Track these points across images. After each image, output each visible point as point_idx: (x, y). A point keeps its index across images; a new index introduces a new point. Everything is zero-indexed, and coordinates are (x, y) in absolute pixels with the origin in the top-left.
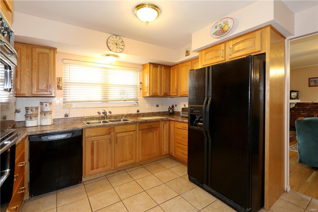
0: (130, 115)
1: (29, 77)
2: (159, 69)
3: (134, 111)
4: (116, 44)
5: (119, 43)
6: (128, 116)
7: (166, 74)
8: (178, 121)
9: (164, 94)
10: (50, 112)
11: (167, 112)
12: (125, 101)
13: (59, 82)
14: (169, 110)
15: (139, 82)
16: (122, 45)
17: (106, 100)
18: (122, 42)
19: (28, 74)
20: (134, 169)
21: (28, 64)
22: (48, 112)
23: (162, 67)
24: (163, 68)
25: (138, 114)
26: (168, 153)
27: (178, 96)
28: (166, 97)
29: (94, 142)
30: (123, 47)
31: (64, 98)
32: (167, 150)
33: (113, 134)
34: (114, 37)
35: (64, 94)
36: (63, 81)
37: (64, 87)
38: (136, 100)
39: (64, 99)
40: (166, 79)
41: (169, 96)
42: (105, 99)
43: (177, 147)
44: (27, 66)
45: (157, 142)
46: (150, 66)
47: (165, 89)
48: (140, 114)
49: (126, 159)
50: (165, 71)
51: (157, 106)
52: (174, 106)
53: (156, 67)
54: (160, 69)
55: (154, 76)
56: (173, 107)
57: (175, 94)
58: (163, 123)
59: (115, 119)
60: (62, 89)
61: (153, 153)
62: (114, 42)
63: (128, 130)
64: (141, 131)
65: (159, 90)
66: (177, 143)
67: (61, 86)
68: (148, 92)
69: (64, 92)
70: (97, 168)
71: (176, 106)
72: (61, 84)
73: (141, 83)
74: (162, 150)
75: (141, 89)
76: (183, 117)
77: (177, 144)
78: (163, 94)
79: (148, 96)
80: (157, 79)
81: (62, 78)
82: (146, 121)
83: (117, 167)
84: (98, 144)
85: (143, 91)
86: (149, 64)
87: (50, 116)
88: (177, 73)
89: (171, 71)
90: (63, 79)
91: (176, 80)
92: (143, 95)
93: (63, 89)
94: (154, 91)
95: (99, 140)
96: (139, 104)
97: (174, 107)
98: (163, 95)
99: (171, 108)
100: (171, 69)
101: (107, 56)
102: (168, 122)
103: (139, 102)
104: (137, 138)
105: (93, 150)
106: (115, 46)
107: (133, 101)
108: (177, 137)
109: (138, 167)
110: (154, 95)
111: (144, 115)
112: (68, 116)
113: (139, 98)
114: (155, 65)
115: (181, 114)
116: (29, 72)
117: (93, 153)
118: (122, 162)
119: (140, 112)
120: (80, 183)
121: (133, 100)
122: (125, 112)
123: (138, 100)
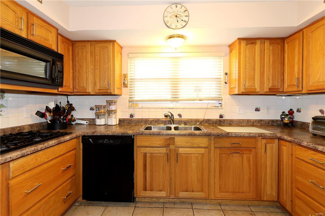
0: (207, 121)
1: (93, 74)
2: (258, 46)
3: (214, 116)
4: (176, 16)
5: (181, 14)
6: (204, 123)
7: (273, 53)
8: (300, 145)
9: (270, 89)
10: (115, 112)
11: (277, 121)
12: (201, 100)
13: (124, 79)
14: (282, 118)
15: (222, 72)
16: (186, 16)
17: (175, 99)
18: (185, 11)
19: (92, 71)
20: (206, 207)
21: (92, 62)
22: (112, 111)
23: (266, 41)
24: (267, 43)
25: (220, 121)
26: (276, 199)
27: (303, 92)
28: (275, 95)
29: (147, 154)
30: (186, 19)
31: (130, 96)
32: (275, 194)
33: (172, 147)
34: (174, 6)
35: (130, 92)
36: (129, 78)
37: (130, 85)
38: (219, 100)
39: (130, 98)
40: (274, 62)
41: (281, 92)
42: (174, 97)
43: (297, 197)
44: (92, 64)
45: (250, 173)
46: (240, 43)
47: (271, 81)
48: (224, 120)
49: (193, 189)
50: (271, 48)
51: (257, 110)
52: (295, 111)
53: (252, 43)
54: (260, 46)
55: (247, 59)
56: (291, 112)
57: (295, 89)
58: (264, 141)
59: (185, 125)
60: (127, 87)
61: (243, 193)
62: (174, 13)
63: (195, 145)
64: (218, 151)
65: (259, 82)
66: (298, 189)
67: (126, 83)
68: (237, 88)
69: (130, 90)
70: (151, 190)
71: (299, 111)
72: (126, 81)
73: (226, 74)
74: (262, 190)
75: (226, 83)
76: (315, 135)
77: (296, 190)
78: (266, 90)
79: (237, 92)
80: (254, 65)
81: (127, 74)
82: (228, 134)
83: (178, 197)
84: (152, 157)
85: (230, 86)
86: (238, 41)
87: (114, 116)
88: (299, 47)
89: (286, 46)
90: (129, 75)
91: (296, 61)
92: (230, 92)
93: (129, 86)
94: (247, 85)
95: (153, 153)
96: (223, 106)
97: (293, 112)
98: (268, 91)
99: (287, 115)
100: (285, 43)
101: (170, 38)
102: (277, 140)
103: (223, 102)
104: (211, 161)
105: (146, 164)
106: (175, 19)
107: (214, 102)
108: (299, 178)
109: (213, 207)
110: (248, 90)
111: (230, 123)
112: (133, 117)
113: (223, 97)
114: (250, 41)
115: (311, 129)
116: (93, 69)
117: (146, 168)
118: (187, 191)
119: (226, 117)
120: (133, 202)
121: (213, 100)
122: (200, 116)
123: (222, 100)
